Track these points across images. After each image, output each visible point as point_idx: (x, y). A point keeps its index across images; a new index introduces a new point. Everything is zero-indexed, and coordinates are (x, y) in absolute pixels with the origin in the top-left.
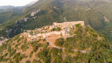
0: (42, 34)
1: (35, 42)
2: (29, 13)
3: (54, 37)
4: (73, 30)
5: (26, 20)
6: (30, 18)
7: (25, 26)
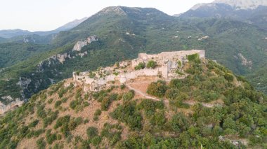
0: (118, 76)
1: (103, 92)
2: (68, 45)
3: (145, 80)
4: (182, 66)
5: (62, 60)
6: (71, 56)
7: (61, 73)
